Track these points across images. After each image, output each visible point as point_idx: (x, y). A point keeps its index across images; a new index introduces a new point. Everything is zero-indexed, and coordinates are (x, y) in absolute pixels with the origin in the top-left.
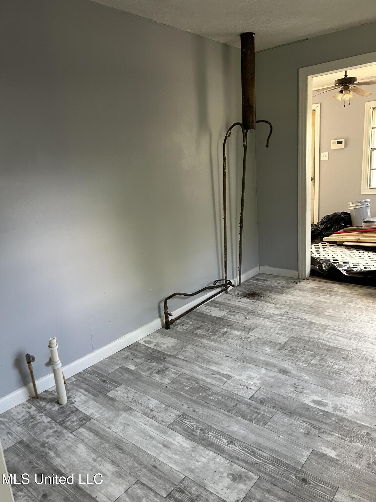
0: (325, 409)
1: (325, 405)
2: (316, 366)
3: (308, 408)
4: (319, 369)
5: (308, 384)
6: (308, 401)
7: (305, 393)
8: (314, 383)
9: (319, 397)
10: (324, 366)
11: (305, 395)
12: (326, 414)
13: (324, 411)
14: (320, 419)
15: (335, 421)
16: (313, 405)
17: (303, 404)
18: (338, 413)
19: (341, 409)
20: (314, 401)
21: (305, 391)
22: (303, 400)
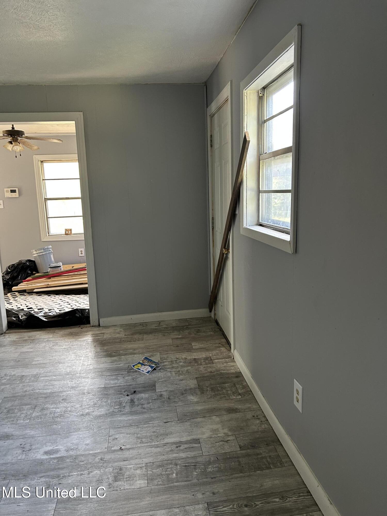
0: (58, 455)
1: (57, 451)
2: (38, 418)
3: (41, 462)
4: (42, 420)
5: (36, 438)
6: (40, 455)
7: (35, 449)
8: (41, 435)
9: (50, 446)
10: (46, 415)
11: (34, 451)
12: (61, 459)
13: (57, 458)
14: (56, 467)
15: (71, 462)
16: (45, 457)
17: (35, 461)
18: (71, 453)
19: (73, 448)
20: (46, 453)
21: (34, 447)
22: (34, 456)
